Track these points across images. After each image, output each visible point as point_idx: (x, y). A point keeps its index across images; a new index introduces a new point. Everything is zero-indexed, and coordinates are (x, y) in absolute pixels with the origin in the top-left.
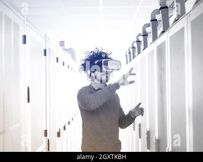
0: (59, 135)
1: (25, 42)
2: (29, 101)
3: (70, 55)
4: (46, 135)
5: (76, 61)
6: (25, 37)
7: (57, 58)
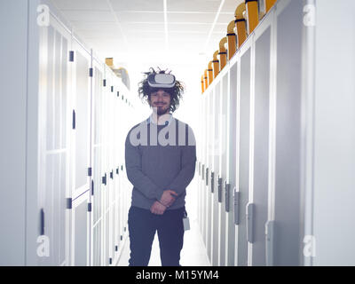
0: (104, 180)
1: (72, 59)
2: (74, 127)
3: (121, 79)
4: (90, 174)
5: (129, 88)
6: (72, 53)
7: (105, 81)
